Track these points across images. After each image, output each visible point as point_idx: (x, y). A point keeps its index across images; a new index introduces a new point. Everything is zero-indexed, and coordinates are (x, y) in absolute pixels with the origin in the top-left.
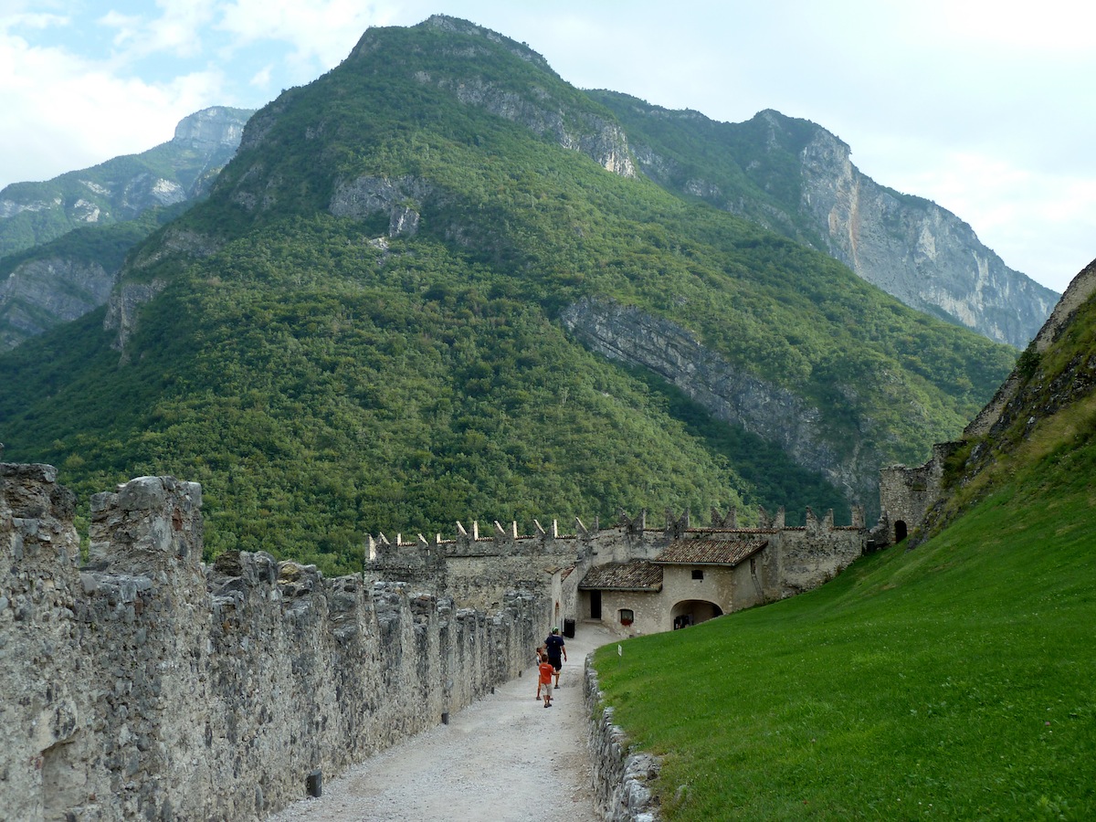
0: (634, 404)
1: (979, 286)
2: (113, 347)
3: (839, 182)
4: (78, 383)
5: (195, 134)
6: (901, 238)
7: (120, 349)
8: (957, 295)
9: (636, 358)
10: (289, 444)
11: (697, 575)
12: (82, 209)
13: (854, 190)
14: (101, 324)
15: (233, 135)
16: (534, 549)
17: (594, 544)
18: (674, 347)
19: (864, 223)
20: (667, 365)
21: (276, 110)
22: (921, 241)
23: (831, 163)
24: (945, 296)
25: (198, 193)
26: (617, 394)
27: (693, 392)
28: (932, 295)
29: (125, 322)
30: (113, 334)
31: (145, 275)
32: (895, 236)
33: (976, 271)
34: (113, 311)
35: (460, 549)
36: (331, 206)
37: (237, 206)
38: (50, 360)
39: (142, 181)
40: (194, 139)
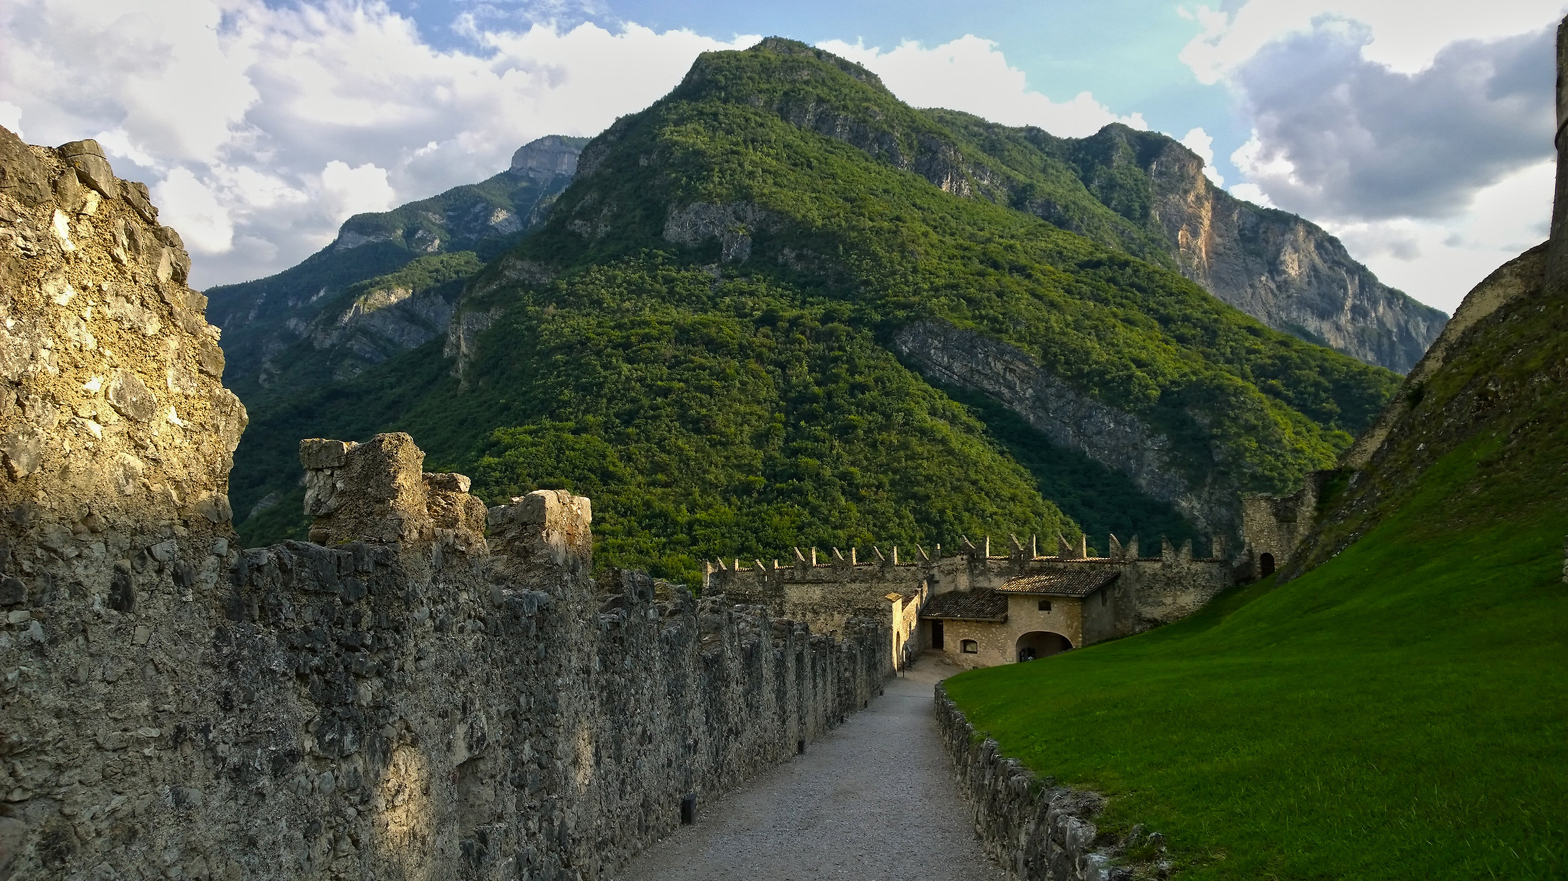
0: (969, 430)
1: (1349, 303)
2: (452, 374)
3: (1191, 198)
4: (419, 409)
5: (531, 163)
6: (1259, 255)
7: (460, 376)
8: (1323, 315)
9: (972, 383)
10: (623, 469)
11: (1045, 606)
12: (423, 240)
13: (1208, 205)
14: (441, 352)
15: (567, 166)
16: (873, 576)
17: (935, 571)
18: (1012, 371)
19: (1218, 240)
20: (1005, 391)
21: (611, 138)
22: (1282, 258)
23: (1182, 178)
24: (1309, 316)
25: (534, 222)
26: (953, 420)
27: (1031, 417)
28: (1294, 315)
29: (464, 349)
30: (453, 361)
31: (483, 304)
32: (1251, 253)
33: (1345, 289)
34: (453, 339)
35: (798, 575)
36: (664, 233)
37: (573, 233)
38: (392, 387)
39: (480, 212)
40: (530, 169)
